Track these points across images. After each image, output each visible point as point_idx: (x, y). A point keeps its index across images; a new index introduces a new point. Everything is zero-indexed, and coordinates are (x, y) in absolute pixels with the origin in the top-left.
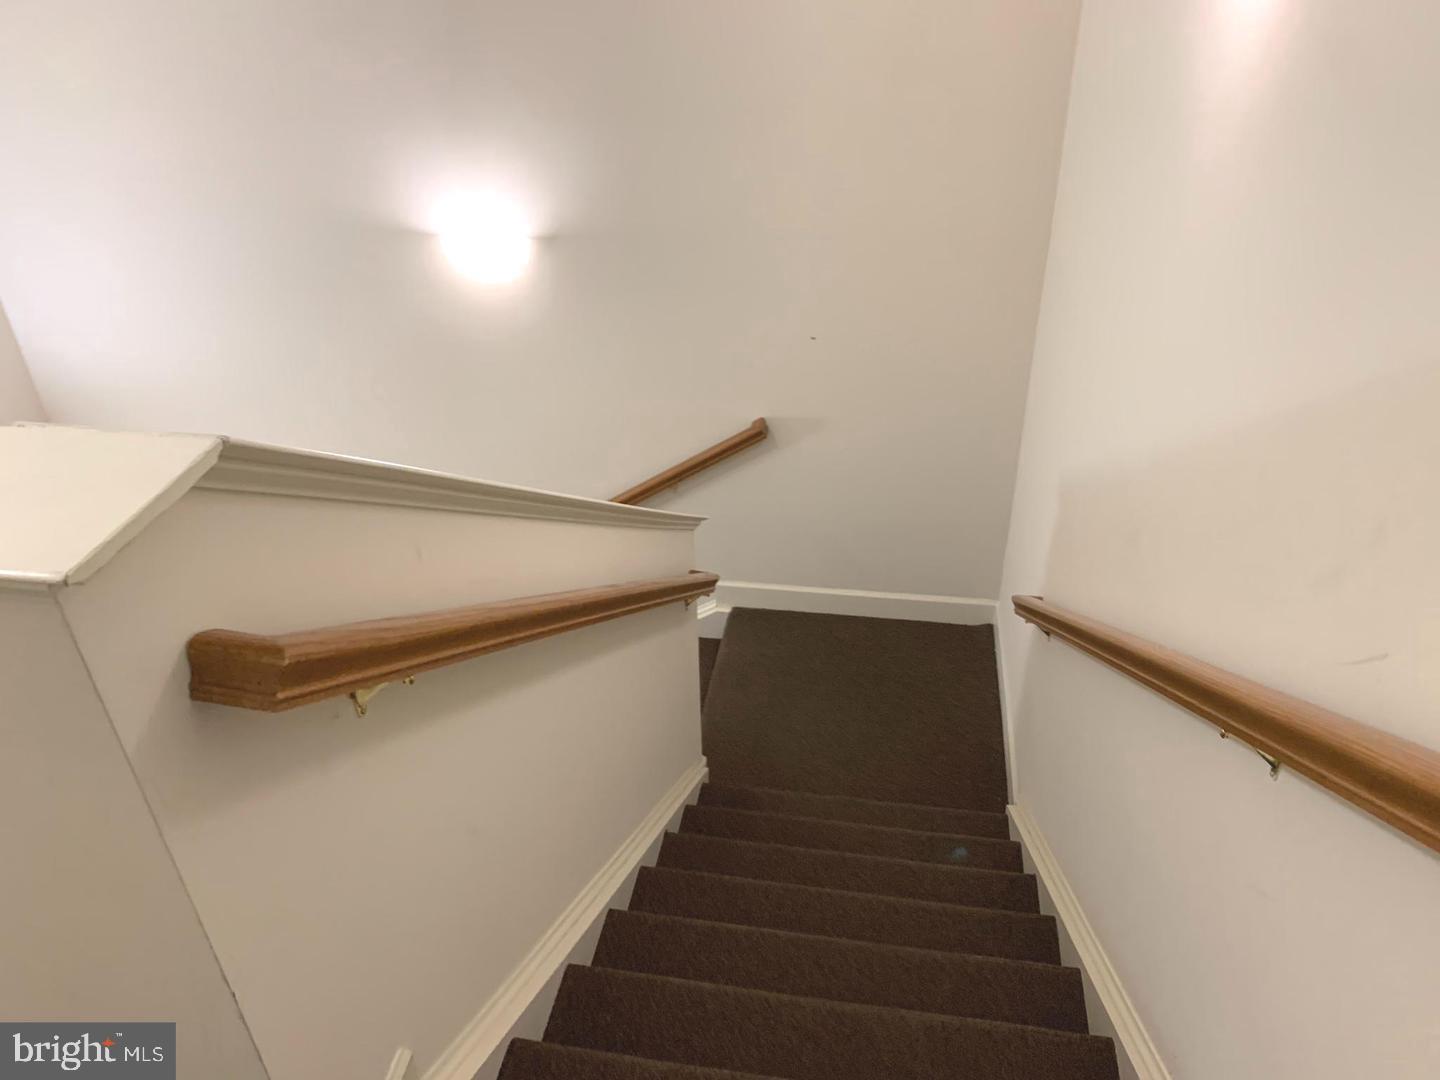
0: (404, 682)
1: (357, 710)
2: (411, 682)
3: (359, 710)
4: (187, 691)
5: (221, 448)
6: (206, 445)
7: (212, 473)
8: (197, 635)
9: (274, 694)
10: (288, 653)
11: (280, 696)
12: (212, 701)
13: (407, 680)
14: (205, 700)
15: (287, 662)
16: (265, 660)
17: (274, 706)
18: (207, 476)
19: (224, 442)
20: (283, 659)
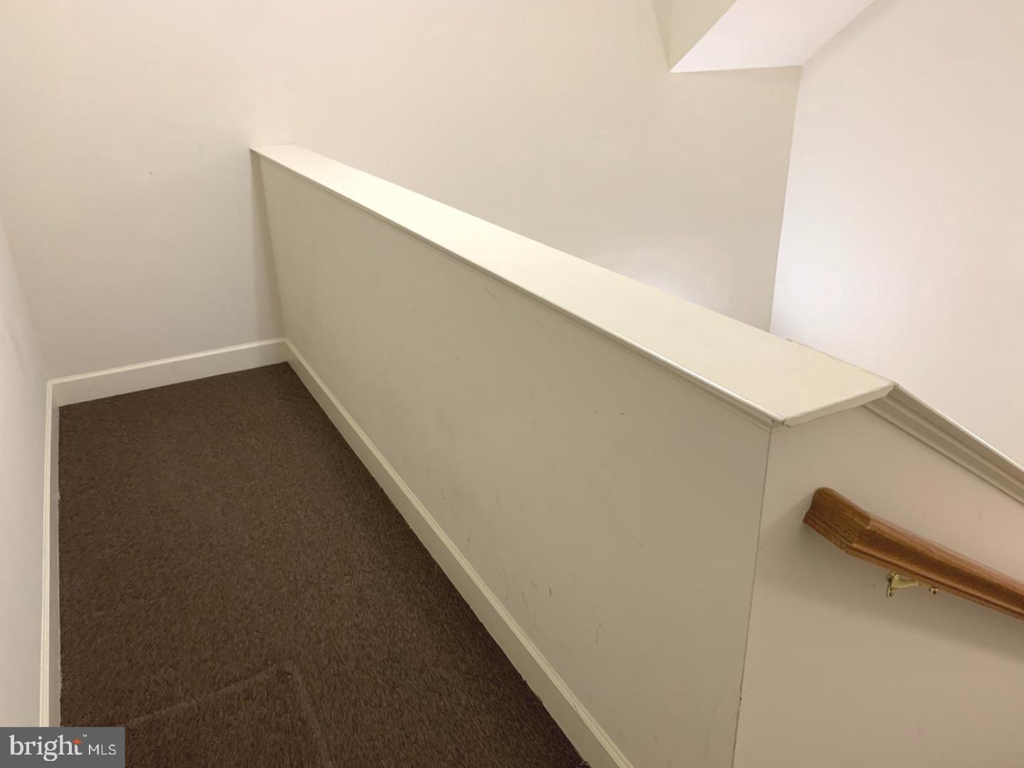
0: (930, 590)
1: (887, 590)
2: (934, 593)
3: (889, 592)
4: (803, 516)
5: (892, 389)
6: (885, 384)
7: (877, 402)
8: (825, 488)
9: (851, 542)
10: (871, 523)
11: (855, 545)
12: (813, 527)
13: (932, 590)
14: (810, 525)
15: (869, 528)
16: (856, 519)
17: (850, 549)
18: (874, 402)
19: (895, 386)
20: (868, 524)
